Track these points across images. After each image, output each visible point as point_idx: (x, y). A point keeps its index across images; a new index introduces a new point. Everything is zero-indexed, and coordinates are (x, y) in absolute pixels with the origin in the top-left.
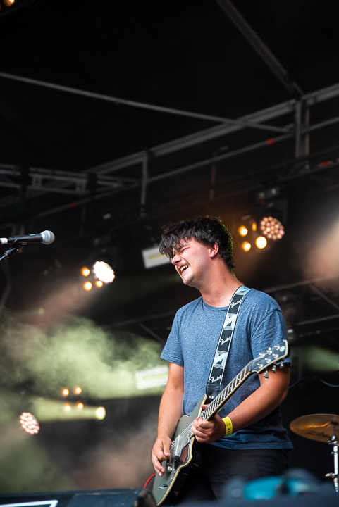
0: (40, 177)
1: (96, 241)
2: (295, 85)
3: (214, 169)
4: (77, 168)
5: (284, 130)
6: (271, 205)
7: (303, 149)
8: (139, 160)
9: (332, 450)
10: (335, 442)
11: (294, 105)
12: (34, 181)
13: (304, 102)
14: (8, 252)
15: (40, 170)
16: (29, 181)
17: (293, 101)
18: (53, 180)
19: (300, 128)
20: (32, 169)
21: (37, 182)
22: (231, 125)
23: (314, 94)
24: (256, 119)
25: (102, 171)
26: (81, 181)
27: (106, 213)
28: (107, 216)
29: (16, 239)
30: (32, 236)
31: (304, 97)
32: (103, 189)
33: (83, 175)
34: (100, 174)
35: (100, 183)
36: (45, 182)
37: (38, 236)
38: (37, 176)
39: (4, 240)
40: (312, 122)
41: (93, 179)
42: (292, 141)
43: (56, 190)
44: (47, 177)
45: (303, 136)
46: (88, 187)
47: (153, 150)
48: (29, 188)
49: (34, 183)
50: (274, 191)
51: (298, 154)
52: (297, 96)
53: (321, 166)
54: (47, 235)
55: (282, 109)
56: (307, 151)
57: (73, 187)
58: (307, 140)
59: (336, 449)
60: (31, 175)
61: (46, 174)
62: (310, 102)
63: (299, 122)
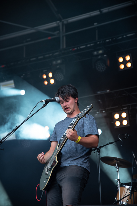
5: (55, 33)
6: (58, 67)
10: (118, 167)
11: (58, 23)
13: (63, 22)
17: (58, 22)
19: (62, 33)
23: (67, 19)
24: (43, 28)
31: (63, 20)
40: (67, 31)
45: (63, 37)
51: (61, 48)
52: (60, 20)
55: (54, 24)
62: (65, 22)
63: (61, 30)
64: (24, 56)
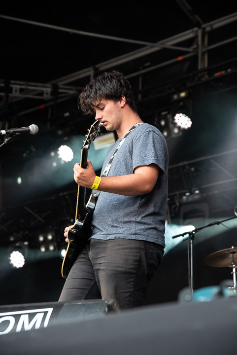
0: (18, 87)
1: (60, 132)
2: (197, 17)
3: (141, 79)
4: (44, 80)
5: (190, 49)
6: (181, 104)
7: (203, 64)
8: (87, 74)
9: (232, 271)
10: (234, 266)
11: (197, 31)
12: (14, 90)
13: (204, 29)
14: (6, 140)
15: (18, 82)
16: (10, 90)
17: (196, 29)
18: (27, 89)
19: (202, 47)
20: (12, 82)
21: (16, 91)
22: (152, 47)
23: (211, 23)
24: (170, 43)
25: (62, 82)
26: (47, 89)
27: (66, 112)
28: (67, 114)
29: (12, 131)
30: (23, 129)
31: (204, 26)
32: (63, 95)
33: (49, 85)
34: (60, 84)
35: (61, 90)
36: (21, 90)
37: (27, 129)
38: (16, 87)
39: (3, 132)
40: (210, 44)
41: (55, 88)
42: (195, 58)
43: (30, 96)
44: (23, 87)
45: (203, 54)
46: (52, 93)
47: (97, 66)
48: (11, 95)
49: (14, 92)
50: (183, 95)
52: (198, 25)
53: (216, 75)
54: (33, 128)
55: (188, 35)
56: (206, 65)
57: (42, 94)
58: (206, 57)
59: (234, 270)
60: (11, 86)
61: (22, 85)
62: (208, 29)
63: (200, 43)
64: (140, 88)
